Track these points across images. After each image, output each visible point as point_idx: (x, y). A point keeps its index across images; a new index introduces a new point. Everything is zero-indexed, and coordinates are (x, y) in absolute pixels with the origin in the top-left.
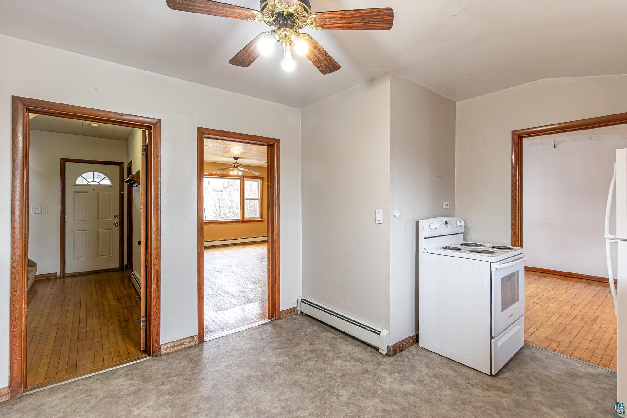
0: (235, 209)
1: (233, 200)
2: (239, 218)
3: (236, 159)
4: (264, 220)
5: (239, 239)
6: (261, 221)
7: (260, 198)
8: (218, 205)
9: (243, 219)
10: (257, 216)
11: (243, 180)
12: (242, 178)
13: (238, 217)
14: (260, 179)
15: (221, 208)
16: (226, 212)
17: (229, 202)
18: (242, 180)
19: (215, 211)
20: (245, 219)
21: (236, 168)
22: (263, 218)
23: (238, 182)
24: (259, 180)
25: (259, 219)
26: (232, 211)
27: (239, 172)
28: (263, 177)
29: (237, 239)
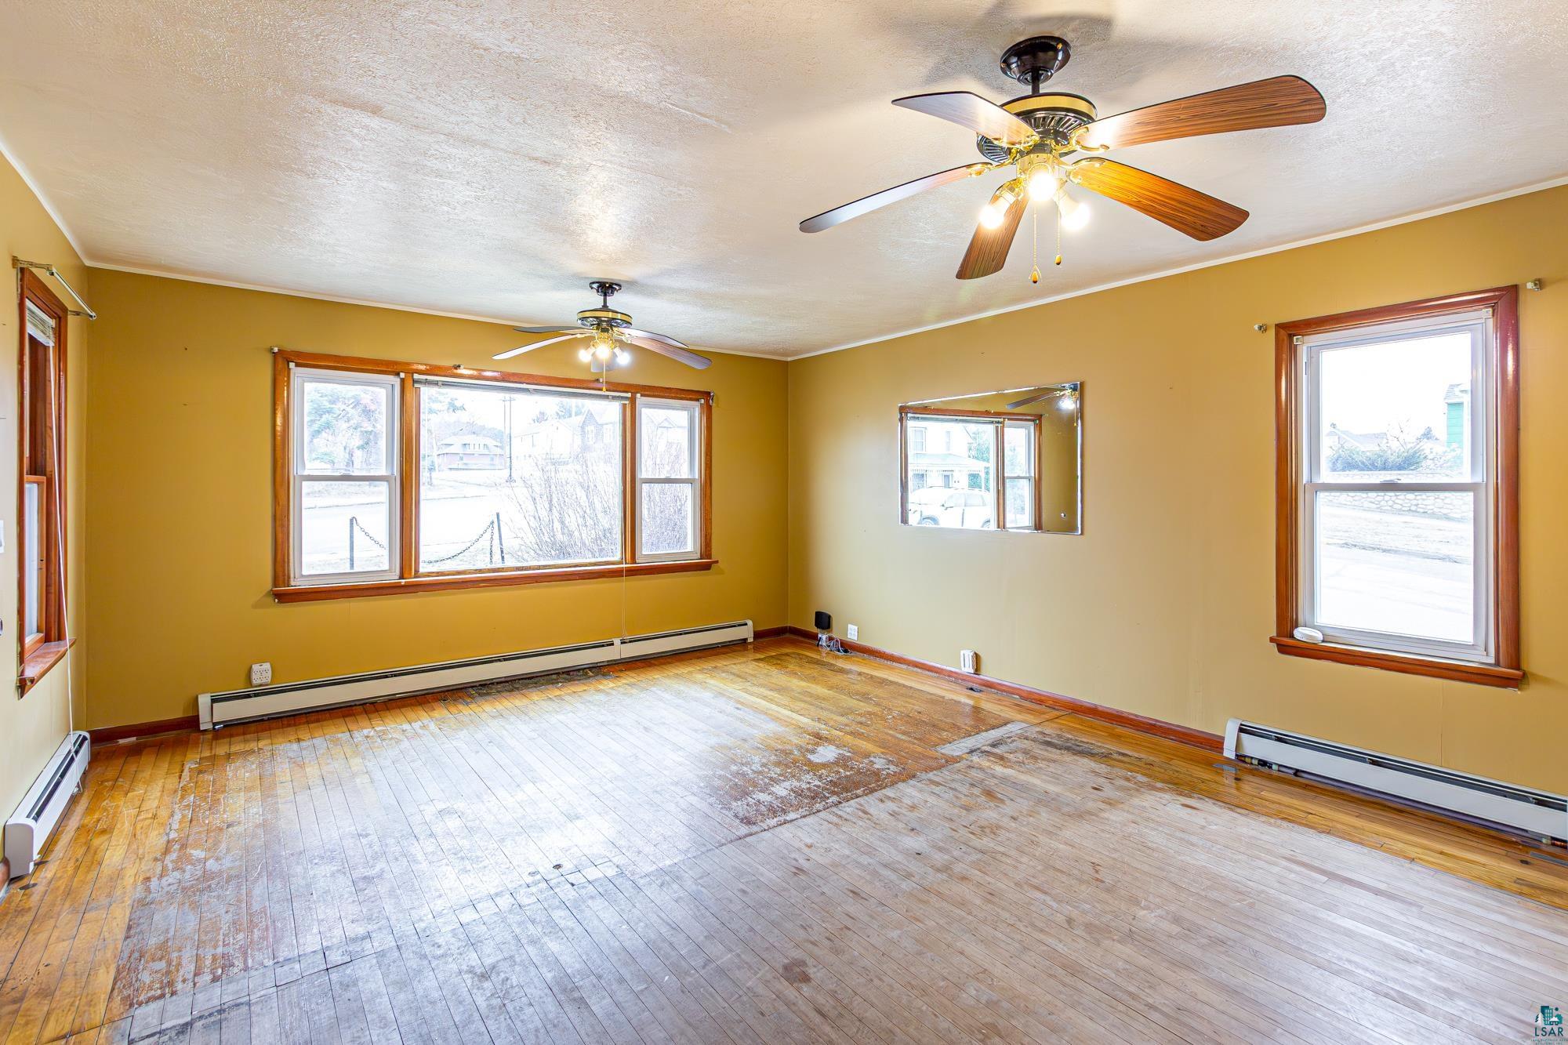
0: (600, 515)
1: (595, 486)
2: (617, 557)
3: (606, 288)
4: (717, 562)
5: (617, 641)
6: (704, 565)
7: (697, 476)
8: (543, 504)
9: (633, 560)
10: (688, 546)
11: (633, 401)
12: (629, 395)
13: (614, 554)
14: (698, 400)
15: (554, 510)
16: (573, 526)
17: (581, 494)
18: (627, 402)
19: (533, 524)
20: (641, 562)
21: (605, 330)
22: (709, 556)
23: (610, 411)
24: (696, 407)
25: (695, 559)
26: (590, 522)
27: (617, 351)
28: (709, 393)
29: (608, 645)
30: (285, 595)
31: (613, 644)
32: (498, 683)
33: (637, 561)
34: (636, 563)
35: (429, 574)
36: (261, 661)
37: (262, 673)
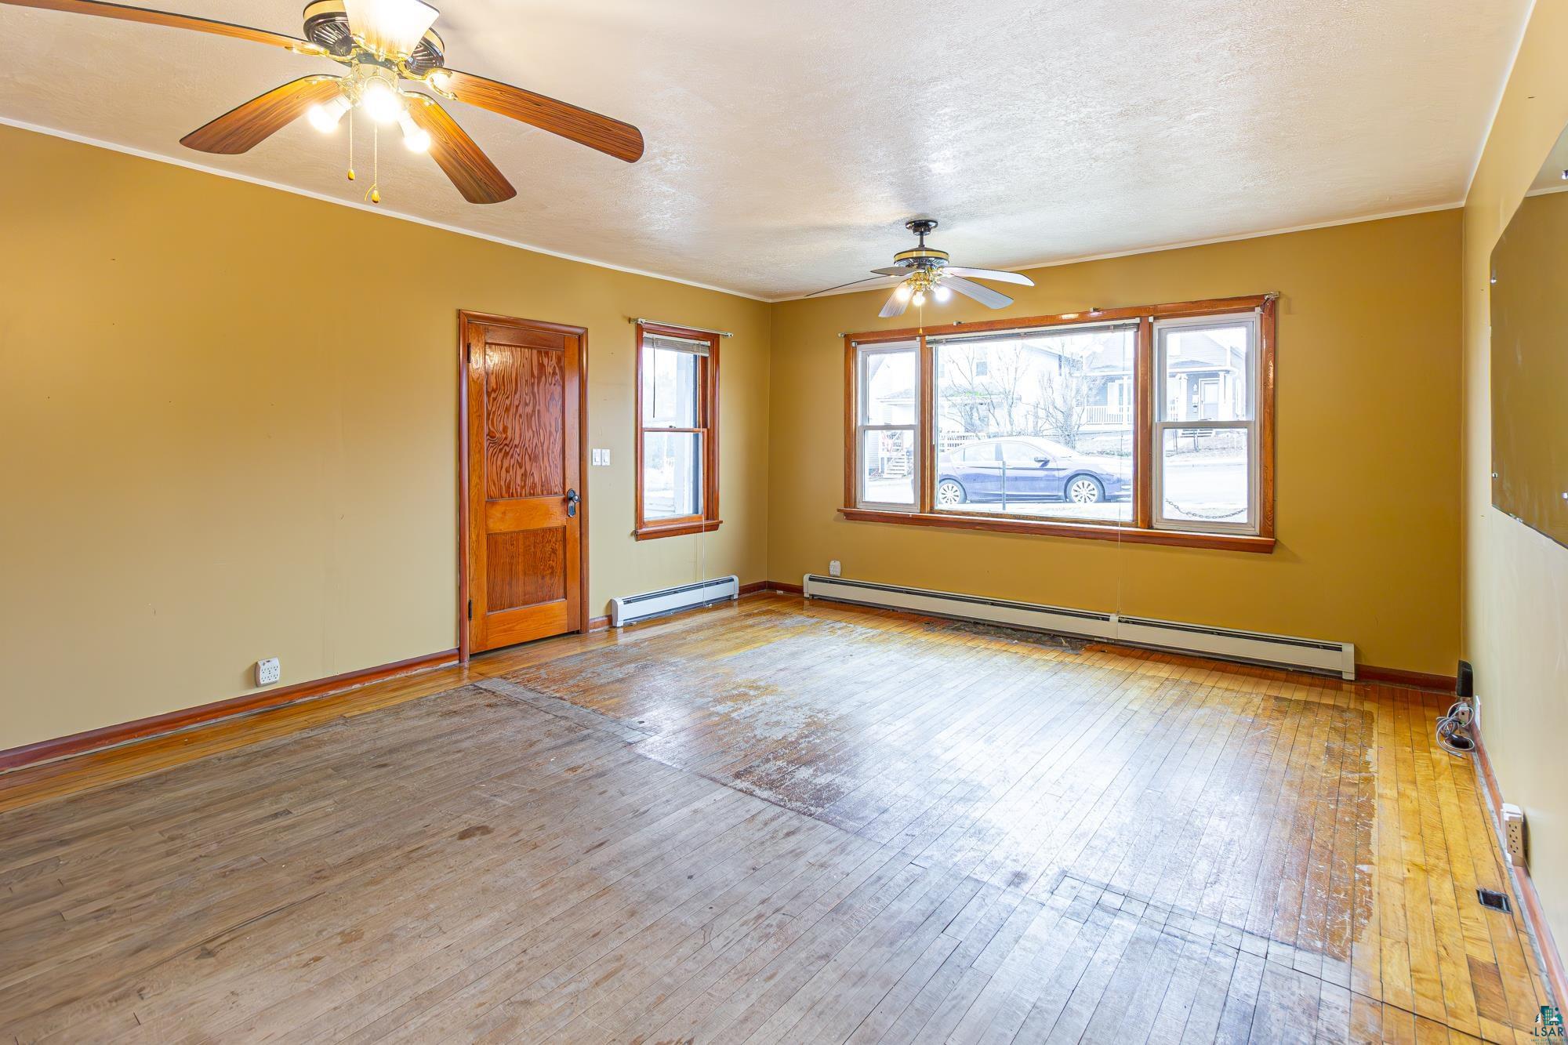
2: (1122, 518)
4: (1285, 544)
5: (1114, 618)
6: (1264, 544)
7: (1254, 417)
9: (1149, 525)
11: (1143, 327)
13: (1119, 514)
20: (1161, 528)
25: (1249, 535)
29: (1103, 619)
30: (852, 514)
31: (1108, 620)
32: (988, 625)
33: (1155, 526)
34: (1151, 527)
35: (941, 512)
36: (836, 559)
37: (835, 568)
